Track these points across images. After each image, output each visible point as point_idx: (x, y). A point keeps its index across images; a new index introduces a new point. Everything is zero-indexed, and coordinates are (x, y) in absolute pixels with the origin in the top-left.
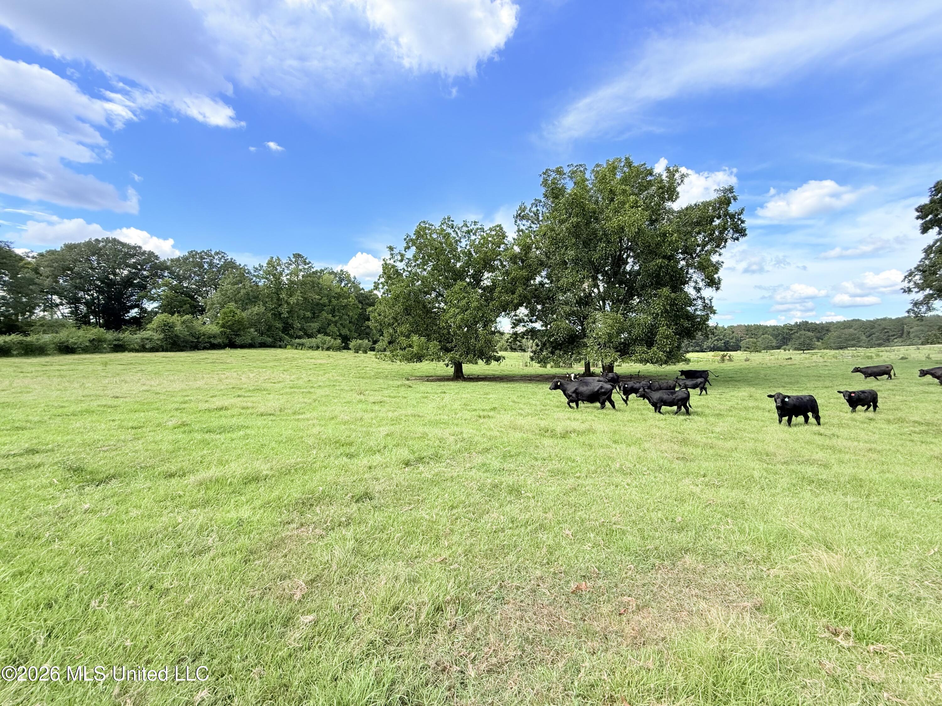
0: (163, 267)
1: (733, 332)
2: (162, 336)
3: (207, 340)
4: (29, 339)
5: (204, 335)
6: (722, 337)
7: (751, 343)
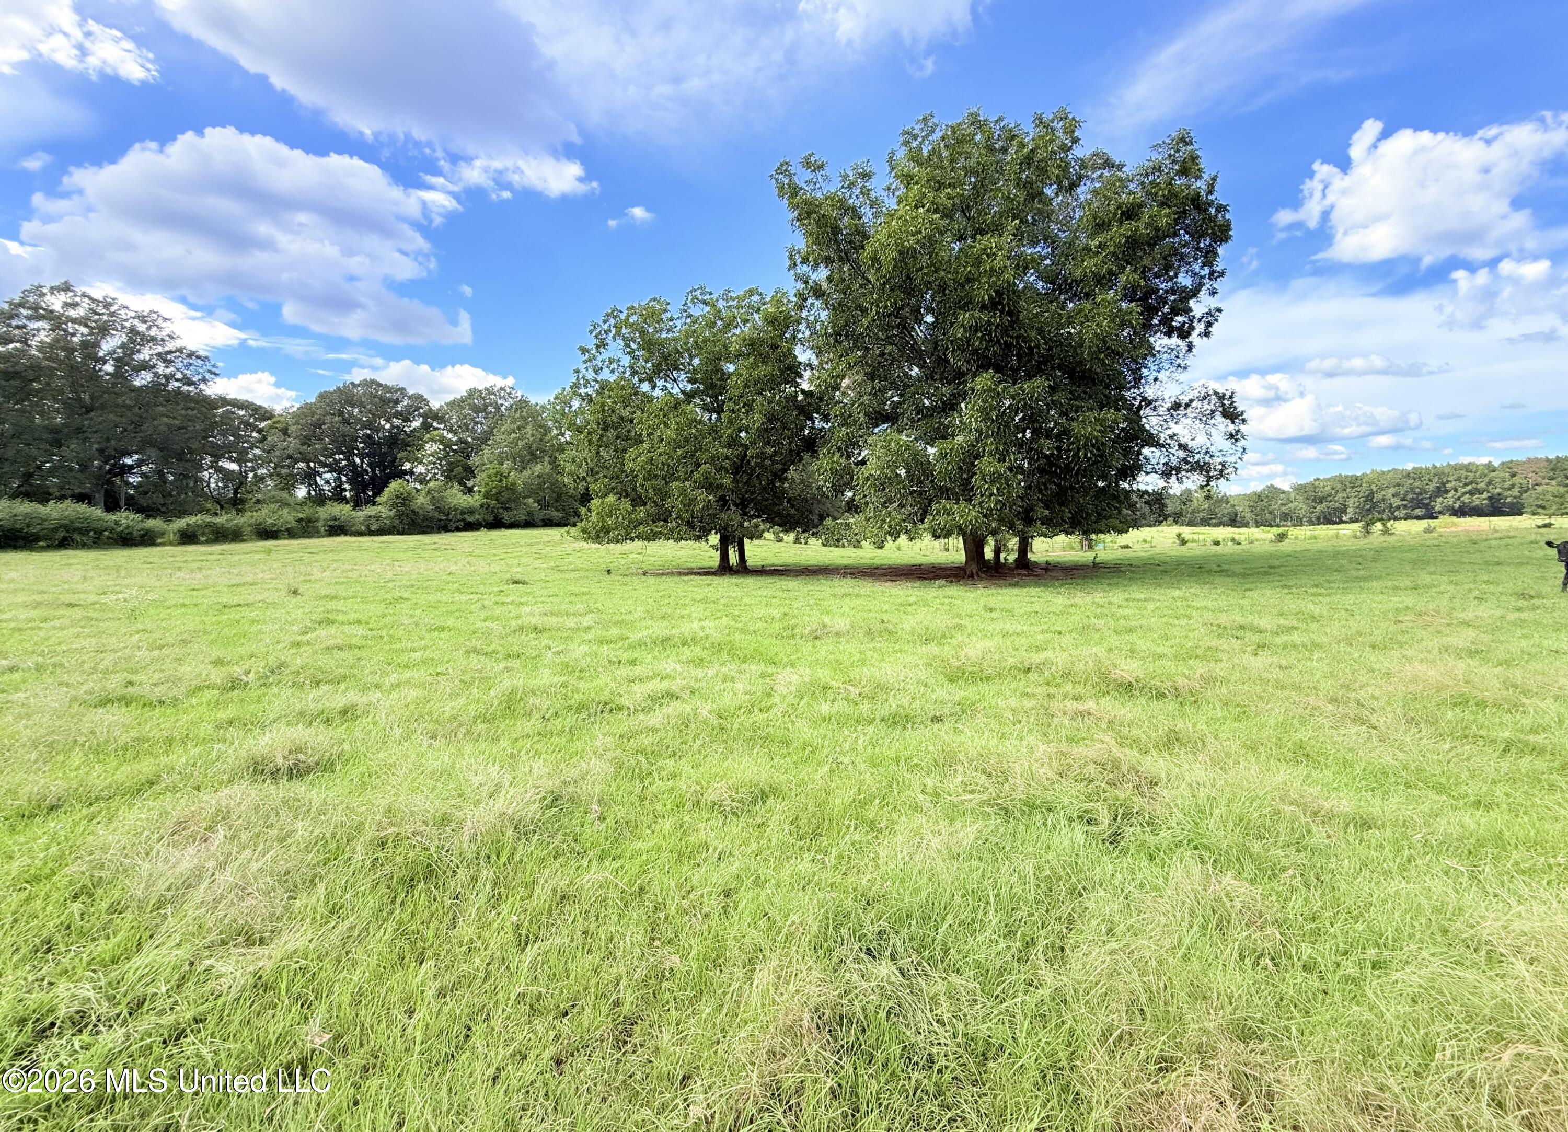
0: (437, 416)
1: (1514, 475)
2: (392, 513)
3: (459, 517)
4: (218, 520)
5: (455, 510)
6: (1483, 485)
7: (1549, 497)
